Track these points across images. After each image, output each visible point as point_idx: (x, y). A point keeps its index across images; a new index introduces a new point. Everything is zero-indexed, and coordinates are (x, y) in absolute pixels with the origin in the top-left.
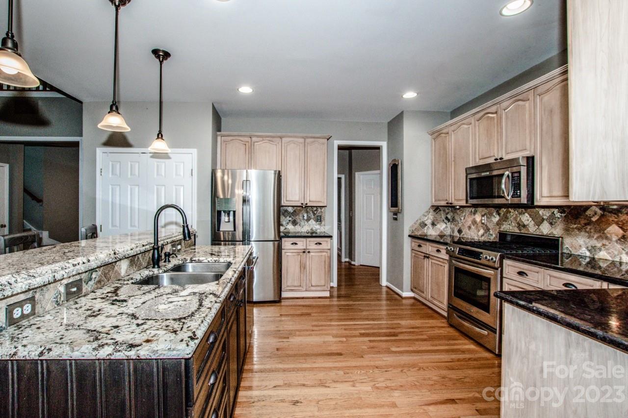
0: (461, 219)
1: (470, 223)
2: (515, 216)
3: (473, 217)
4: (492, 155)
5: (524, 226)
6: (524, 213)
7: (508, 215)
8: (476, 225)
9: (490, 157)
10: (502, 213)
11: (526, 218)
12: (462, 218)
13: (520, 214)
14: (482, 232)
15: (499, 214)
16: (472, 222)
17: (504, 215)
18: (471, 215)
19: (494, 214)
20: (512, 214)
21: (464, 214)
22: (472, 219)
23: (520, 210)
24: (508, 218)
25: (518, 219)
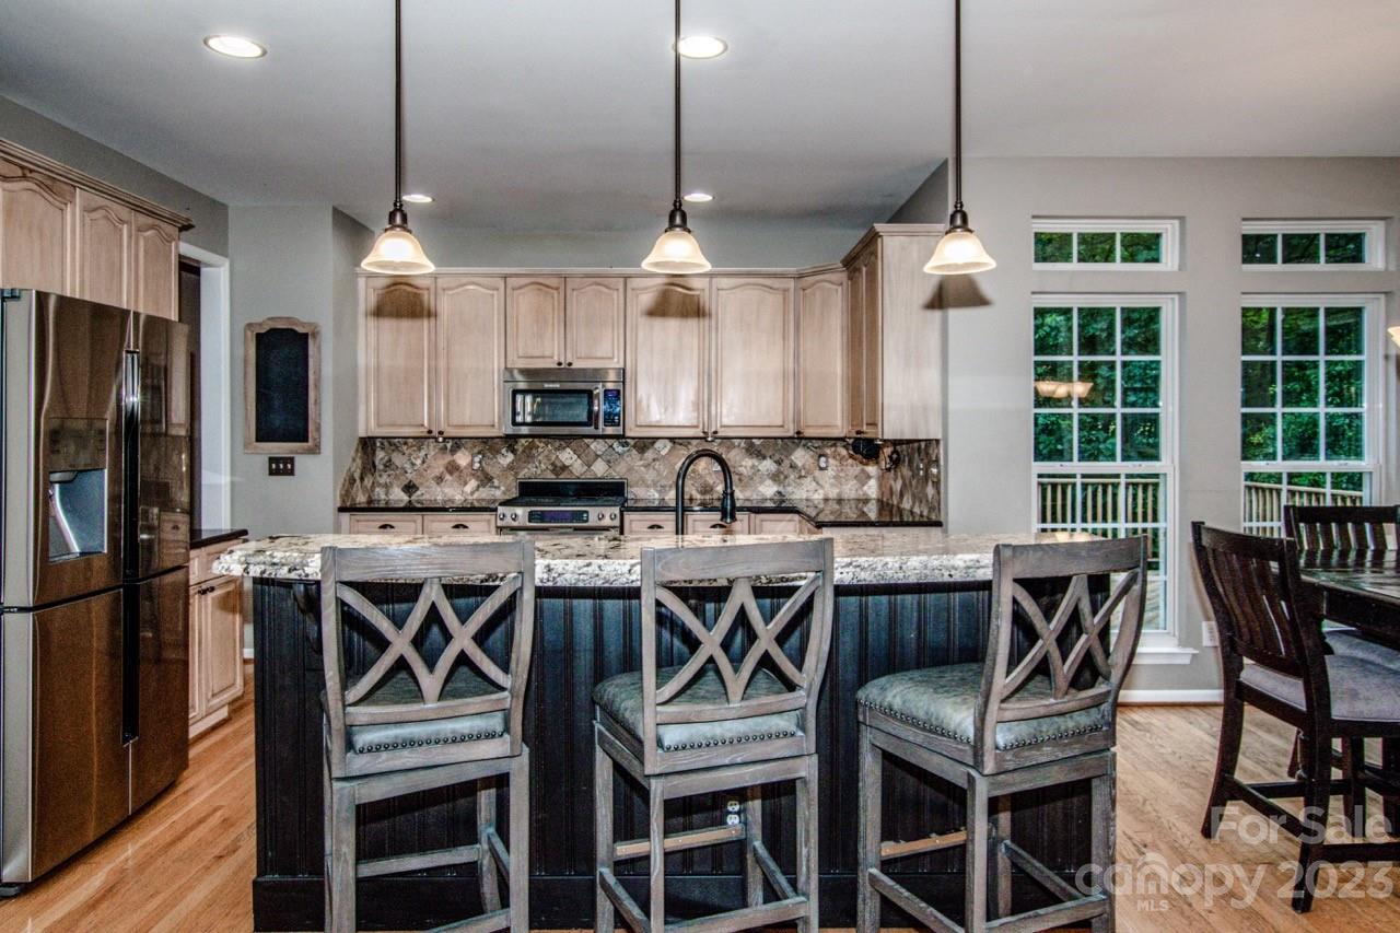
0: (413, 464)
1: (442, 469)
2: (546, 453)
3: (448, 458)
4: (547, 353)
5: (564, 468)
6: (564, 448)
7: (534, 451)
8: (457, 474)
9: (543, 357)
10: (521, 450)
11: (569, 456)
12: (418, 462)
13: (557, 449)
14: (473, 483)
15: (514, 451)
16: (447, 468)
17: (524, 451)
18: (444, 453)
19: (504, 451)
20: (540, 450)
21: (423, 453)
22: (446, 461)
23: (557, 444)
24: (533, 457)
25: (553, 458)
